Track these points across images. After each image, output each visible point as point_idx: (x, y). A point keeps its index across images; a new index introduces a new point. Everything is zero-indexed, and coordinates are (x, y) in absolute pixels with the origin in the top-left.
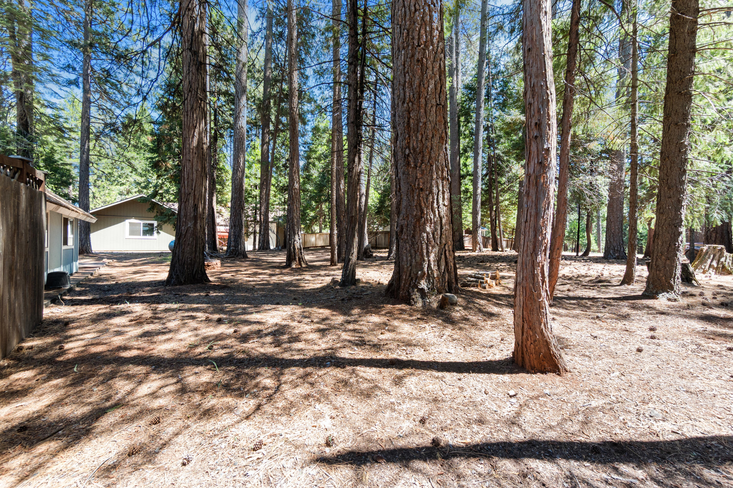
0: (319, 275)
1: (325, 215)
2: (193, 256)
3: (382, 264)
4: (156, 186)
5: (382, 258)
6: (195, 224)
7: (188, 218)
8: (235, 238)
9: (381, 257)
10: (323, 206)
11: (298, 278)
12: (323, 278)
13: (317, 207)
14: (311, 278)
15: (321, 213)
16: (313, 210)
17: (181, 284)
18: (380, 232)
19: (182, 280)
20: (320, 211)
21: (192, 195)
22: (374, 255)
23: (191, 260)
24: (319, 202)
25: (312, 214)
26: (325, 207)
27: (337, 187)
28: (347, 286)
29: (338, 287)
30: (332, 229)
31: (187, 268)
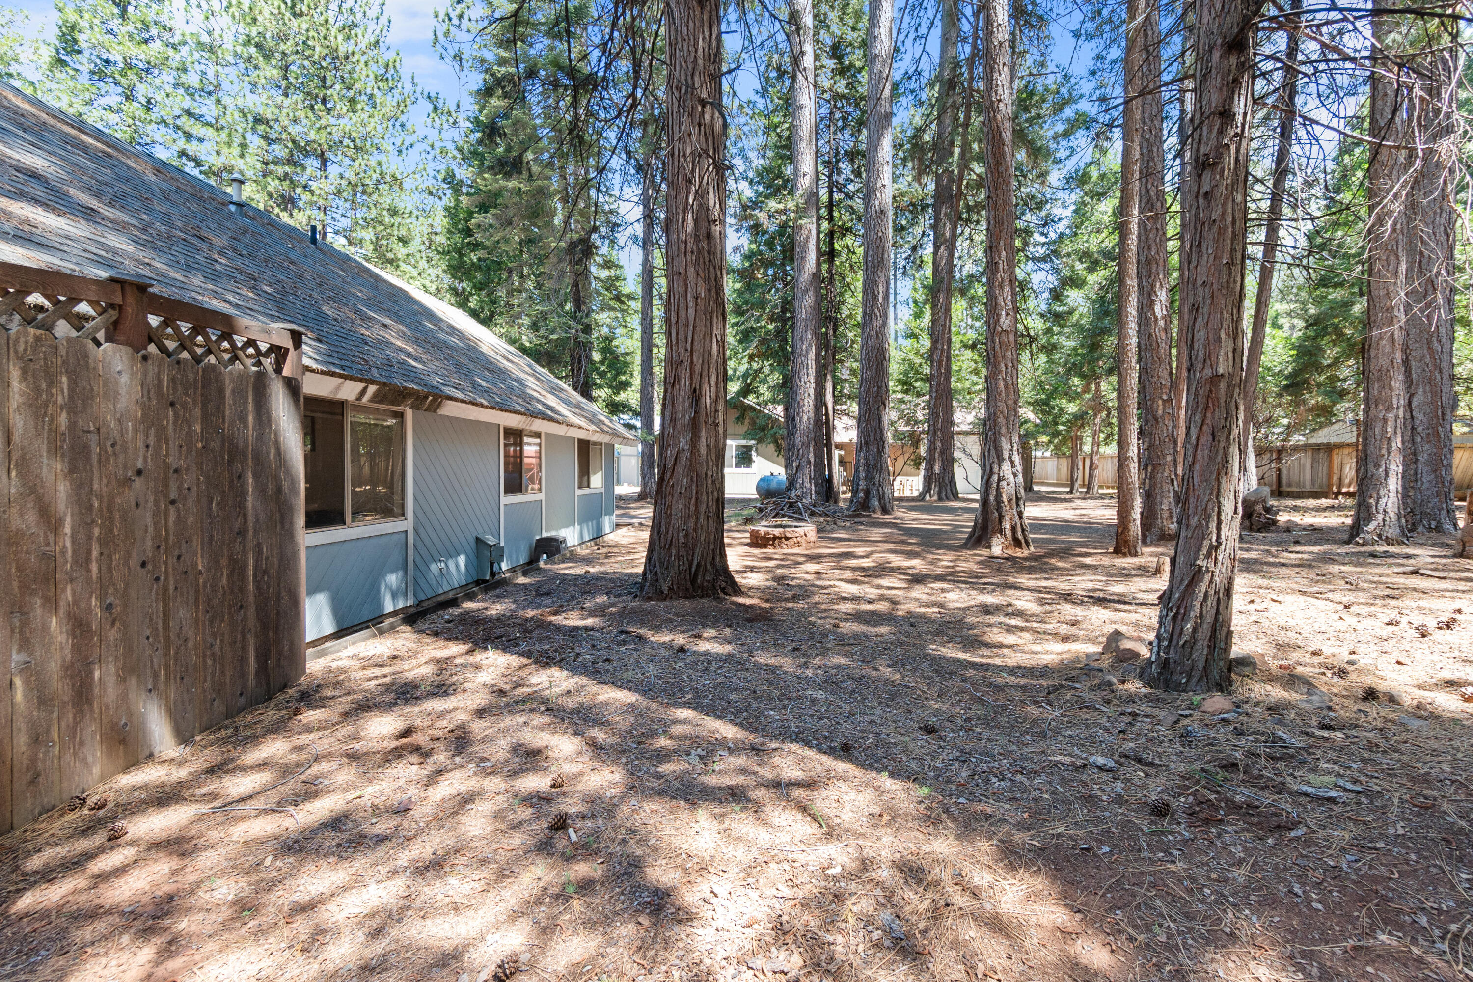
0: (1067, 597)
1: (1109, 410)
2: (692, 524)
3: (1327, 559)
4: (745, 375)
5: (1317, 534)
6: (694, 441)
7: (678, 426)
8: (868, 472)
9: (1314, 529)
10: (1104, 386)
11: (990, 599)
12: (1079, 612)
13: (1087, 390)
14: (1032, 607)
15: (1098, 404)
16: (1072, 397)
17: (661, 596)
18: (1296, 449)
19: (665, 589)
20: (1094, 399)
21: (686, 363)
22: (1283, 518)
23: (687, 535)
24: (1091, 377)
25: (1072, 408)
26: (1107, 387)
27: (1141, 310)
28: (1180, 688)
29: (1134, 686)
30: (1122, 445)
31: (678, 557)
